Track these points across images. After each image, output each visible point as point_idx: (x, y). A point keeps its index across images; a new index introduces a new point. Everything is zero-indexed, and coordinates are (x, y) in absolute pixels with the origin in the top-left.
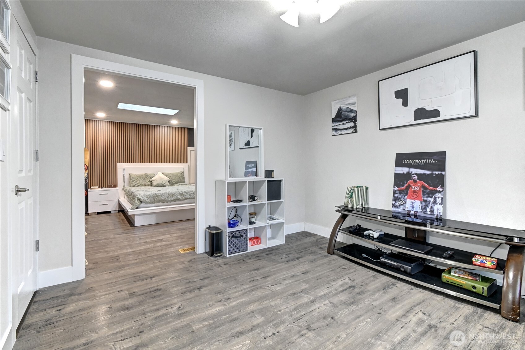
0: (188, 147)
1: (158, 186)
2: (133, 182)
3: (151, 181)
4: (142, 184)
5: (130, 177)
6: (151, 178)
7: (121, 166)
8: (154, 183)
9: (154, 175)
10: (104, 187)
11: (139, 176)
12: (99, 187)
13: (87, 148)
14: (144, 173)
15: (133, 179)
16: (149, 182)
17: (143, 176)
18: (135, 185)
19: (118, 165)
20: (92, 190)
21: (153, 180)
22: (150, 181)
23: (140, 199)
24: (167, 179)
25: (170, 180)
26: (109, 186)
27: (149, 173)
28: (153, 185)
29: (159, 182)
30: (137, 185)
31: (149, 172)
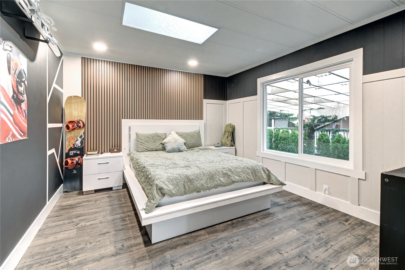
0: (204, 99)
1: (173, 151)
2: (141, 144)
3: (163, 144)
4: (153, 148)
5: (137, 137)
6: (164, 139)
7: (126, 123)
8: (168, 148)
9: (166, 136)
10: (104, 152)
11: (148, 137)
12: (98, 153)
13: (83, 98)
14: (154, 133)
15: (141, 141)
16: (161, 145)
17: (153, 137)
18: (143, 149)
19: (123, 121)
20: (89, 157)
21: (165, 143)
22: (161, 143)
23: (162, 188)
24: (182, 141)
25: (185, 142)
26: (111, 151)
27: (160, 133)
28: (167, 150)
29: (175, 146)
30: (147, 149)
31: (160, 131)
